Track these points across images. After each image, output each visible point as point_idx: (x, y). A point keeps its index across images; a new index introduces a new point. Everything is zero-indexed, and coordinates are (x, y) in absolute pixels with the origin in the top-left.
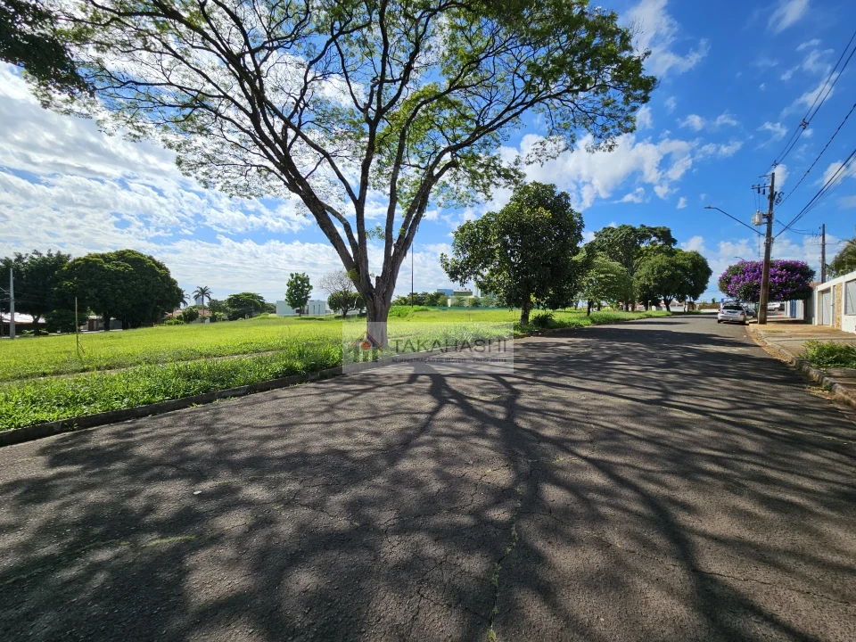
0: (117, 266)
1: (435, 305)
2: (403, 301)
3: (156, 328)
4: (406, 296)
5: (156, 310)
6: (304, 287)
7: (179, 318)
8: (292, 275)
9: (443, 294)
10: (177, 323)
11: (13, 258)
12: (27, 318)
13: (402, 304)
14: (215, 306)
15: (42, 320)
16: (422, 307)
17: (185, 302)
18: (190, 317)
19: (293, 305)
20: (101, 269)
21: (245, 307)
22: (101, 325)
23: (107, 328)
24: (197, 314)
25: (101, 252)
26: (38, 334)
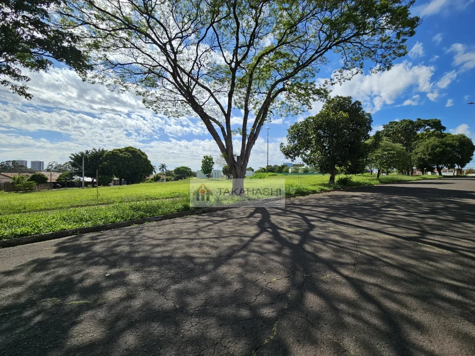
0: (125, 154)
1: (281, 172)
2: (263, 170)
3: (141, 184)
4: (265, 167)
5: (142, 175)
6: (210, 163)
7: (152, 179)
8: (204, 157)
9: (287, 166)
10: (150, 182)
11: (85, 152)
12: (89, 179)
13: (263, 172)
14: (169, 173)
15: (95, 180)
16: (273, 173)
17: (155, 172)
18: (157, 179)
19: (205, 173)
20: (118, 156)
21: (183, 174)
22: (118, 183)
23: (120, 184)
24: (160, 177)
25: (118, 148)
26: (93, 187)
